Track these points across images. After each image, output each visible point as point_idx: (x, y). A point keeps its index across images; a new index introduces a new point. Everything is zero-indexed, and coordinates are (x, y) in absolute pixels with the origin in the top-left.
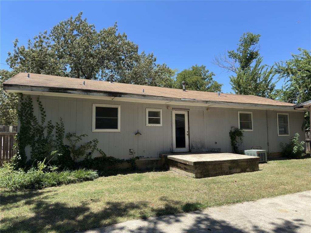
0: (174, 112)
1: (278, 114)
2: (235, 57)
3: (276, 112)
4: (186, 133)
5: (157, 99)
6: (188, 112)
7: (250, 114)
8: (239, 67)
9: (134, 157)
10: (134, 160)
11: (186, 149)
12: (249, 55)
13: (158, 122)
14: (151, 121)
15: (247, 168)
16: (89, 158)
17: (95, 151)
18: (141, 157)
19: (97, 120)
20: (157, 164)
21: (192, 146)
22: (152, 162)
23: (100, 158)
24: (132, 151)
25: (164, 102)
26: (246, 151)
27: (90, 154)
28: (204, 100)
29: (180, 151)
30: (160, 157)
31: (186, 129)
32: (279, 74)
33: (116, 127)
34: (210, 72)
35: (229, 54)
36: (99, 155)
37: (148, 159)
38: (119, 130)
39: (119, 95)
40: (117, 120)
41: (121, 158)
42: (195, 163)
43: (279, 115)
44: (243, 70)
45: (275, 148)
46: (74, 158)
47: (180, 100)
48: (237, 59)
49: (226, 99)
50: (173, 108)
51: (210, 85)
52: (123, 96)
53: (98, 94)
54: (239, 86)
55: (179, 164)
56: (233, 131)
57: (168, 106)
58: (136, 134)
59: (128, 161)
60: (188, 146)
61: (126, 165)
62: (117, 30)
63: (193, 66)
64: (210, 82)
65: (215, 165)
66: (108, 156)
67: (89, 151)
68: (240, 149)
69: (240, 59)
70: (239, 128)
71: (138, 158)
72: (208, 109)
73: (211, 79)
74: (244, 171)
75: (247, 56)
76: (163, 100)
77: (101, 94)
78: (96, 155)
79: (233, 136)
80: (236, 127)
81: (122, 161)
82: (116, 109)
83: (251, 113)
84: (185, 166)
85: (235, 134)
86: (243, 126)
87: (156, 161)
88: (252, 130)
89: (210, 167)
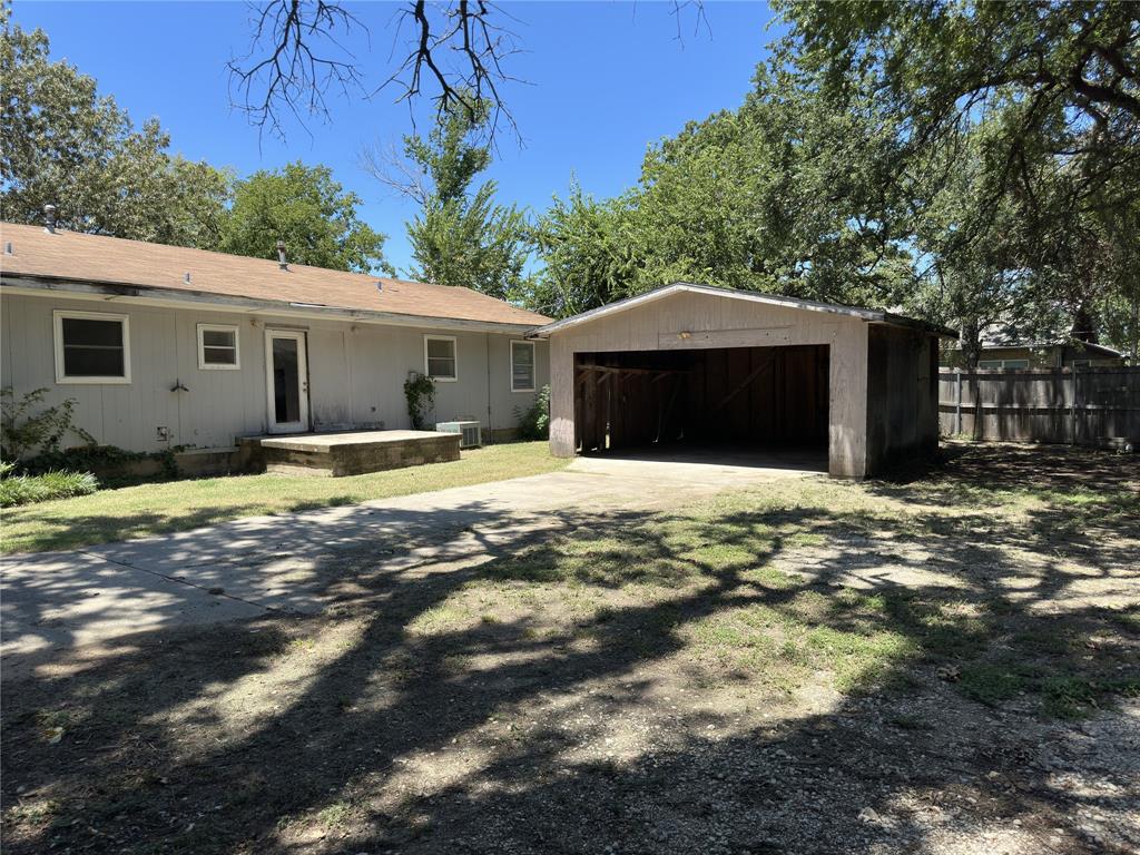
0: (271, 335)
1: (512, 341)
2: (423, 157)
3: (509, 337)
4: (302, 386)
5: (229, 303)
6: (306, 333)
7: (452, 342)
8: (435, 193)
9: (172, 447)
10: (171, 455)
11: (303, 424)
12: (461, 158)
13: (227, 357)
14: (211, 357)
15: (436, 456)
16: (51, 450)
17: (67, 432)
18: (188, 446)
19: (67, 352)
20: (229, 462)
21: (317, 419)
22: (218, 457)
23: (81, 449)
24: (163, 431)
25: (243, 310)
26: (438, 425)
27: (54, 439)
28: (346, 306)
29: (287, 431)
30: (237, 445)
31: (302, 378)
32: (523, 243)
33: (119, 372)
34: (345, 193)
35: (407, 146)
36: (79, 443)
37: (207, 451)
38: (127, 379)
39: (131, 291)
40: (120, 353)
41: (136, 451)
42: (333, 448)
43: (514, 345)
44: (446, 202)
45: (504, 420)
46: (12, 450)
47: (287, 305)
48: (429, 166)
49: (395, 305)
50: (267, 325)
51: (347, 234)
52: (141, 292)
53: (78, 287)
54: (435, 251)
55: (292, 454)
56: (412, 381)
57: (253, 320)
58: (173, 390)
59: (155, 457)
60: (306, 418)
61: (150, 467)
62: (10, 13)
63: (289, 167)
64: (348, 225)
65: (373, 451)
66: (102, 443)
67: (53, 431)
68: (426, 421)
69: (437, 167)
70: (427, 374)
71: (180, 448)
72: (354, 327)
73: (351, 212)
74: (430, 460)
75: (457, 161)
76: (245, 304)
77: (86, 287)
78: (68, 442)
79: (412, 392)
80: (419, 371)
81: (141, 457)
82: (119, 325)
83: (454, 339)
84: (310, 458)
85: (417, 389)
86: (436, 369)
87: (226, 456)
88: (455, 379)
89: (364, 455)
